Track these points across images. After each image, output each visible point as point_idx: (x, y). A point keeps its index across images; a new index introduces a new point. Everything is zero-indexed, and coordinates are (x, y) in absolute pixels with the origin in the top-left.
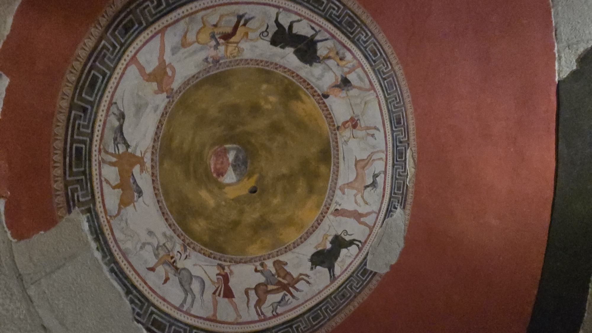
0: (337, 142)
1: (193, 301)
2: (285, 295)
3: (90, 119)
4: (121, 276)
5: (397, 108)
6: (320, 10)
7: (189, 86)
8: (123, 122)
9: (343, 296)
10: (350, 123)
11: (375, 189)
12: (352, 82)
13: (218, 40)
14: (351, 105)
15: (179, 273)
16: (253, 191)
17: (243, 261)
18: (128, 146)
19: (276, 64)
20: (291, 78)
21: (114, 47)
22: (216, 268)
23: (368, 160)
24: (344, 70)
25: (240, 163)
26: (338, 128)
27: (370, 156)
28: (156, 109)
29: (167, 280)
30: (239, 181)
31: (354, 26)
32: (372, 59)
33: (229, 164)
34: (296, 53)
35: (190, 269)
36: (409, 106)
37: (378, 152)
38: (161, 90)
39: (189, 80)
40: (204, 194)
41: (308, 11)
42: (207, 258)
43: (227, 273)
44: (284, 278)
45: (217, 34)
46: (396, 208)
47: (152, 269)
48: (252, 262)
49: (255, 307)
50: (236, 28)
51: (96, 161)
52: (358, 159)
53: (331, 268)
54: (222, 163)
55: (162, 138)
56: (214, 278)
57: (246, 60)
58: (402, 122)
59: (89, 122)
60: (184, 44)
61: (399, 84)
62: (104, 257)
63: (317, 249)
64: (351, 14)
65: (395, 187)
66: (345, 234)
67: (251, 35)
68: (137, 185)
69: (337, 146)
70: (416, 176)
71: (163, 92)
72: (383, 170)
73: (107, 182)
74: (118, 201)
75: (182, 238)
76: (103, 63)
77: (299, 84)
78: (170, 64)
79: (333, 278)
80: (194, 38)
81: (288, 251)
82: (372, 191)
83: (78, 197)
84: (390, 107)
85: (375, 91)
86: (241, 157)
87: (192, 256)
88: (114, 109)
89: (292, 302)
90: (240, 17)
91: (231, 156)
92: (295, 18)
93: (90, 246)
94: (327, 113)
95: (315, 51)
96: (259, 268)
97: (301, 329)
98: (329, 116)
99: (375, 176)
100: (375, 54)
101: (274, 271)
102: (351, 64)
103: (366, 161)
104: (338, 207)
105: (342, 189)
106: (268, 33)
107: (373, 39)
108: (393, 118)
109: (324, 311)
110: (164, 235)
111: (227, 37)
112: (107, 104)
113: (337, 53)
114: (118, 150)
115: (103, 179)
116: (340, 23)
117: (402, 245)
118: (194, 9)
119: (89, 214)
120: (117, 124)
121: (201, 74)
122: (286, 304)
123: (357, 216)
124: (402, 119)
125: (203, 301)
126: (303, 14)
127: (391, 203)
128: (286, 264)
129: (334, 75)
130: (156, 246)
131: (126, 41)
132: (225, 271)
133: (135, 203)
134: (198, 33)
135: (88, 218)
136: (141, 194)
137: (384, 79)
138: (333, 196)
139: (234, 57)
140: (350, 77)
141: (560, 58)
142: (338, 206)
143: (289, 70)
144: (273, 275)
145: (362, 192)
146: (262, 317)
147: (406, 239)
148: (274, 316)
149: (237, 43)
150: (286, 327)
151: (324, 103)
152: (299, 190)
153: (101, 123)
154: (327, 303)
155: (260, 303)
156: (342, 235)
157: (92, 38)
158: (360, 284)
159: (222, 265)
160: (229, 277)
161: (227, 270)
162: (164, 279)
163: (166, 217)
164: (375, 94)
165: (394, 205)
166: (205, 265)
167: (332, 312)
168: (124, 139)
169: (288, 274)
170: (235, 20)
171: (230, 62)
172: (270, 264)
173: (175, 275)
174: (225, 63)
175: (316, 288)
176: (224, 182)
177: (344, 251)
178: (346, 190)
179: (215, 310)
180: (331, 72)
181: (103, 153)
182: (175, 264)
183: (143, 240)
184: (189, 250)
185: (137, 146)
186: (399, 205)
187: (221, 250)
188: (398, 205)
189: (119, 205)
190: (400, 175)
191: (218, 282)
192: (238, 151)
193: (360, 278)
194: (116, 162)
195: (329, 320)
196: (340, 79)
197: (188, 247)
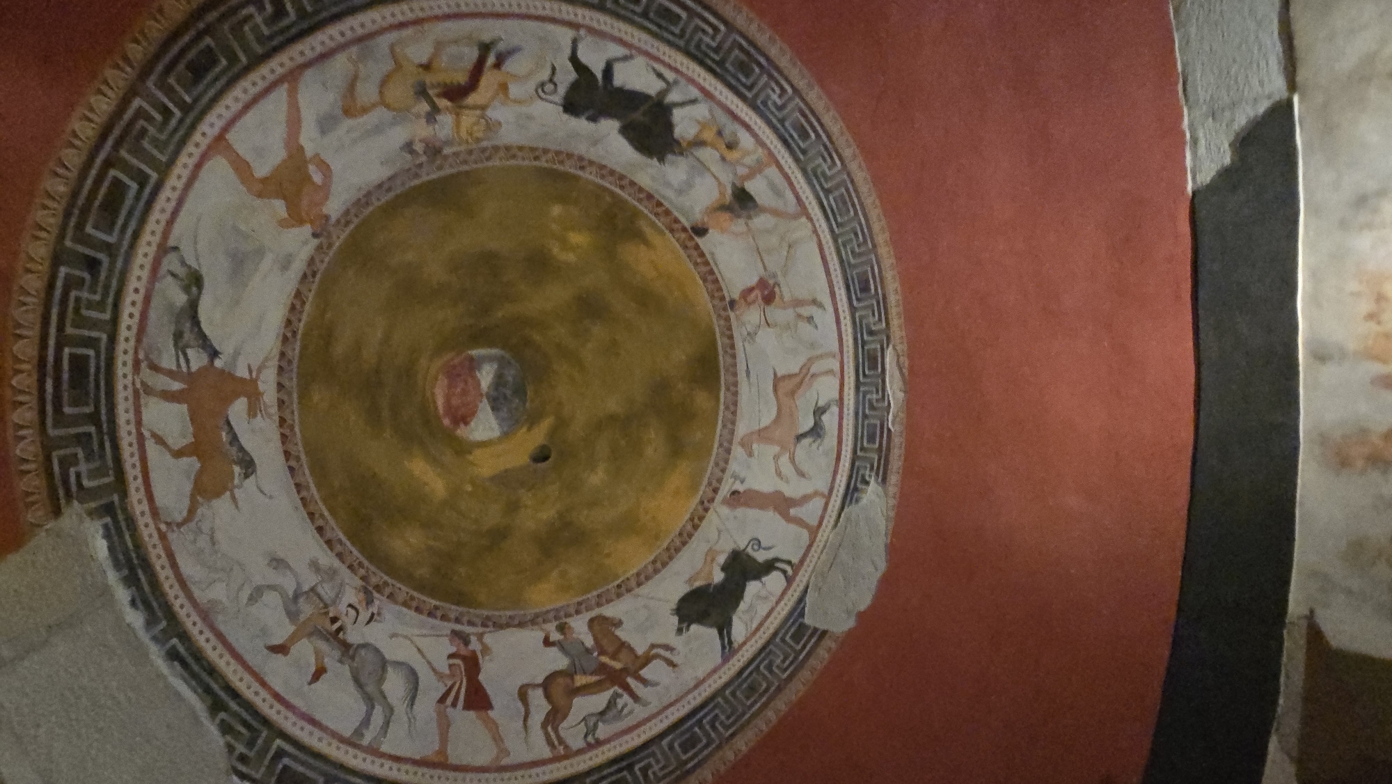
0: (731, 337)
1: (387, 723)
2: (616, 696)
3: (107, 287)
4: (196, 668)
5: (860, 255)
6: (673, 33)
7: (371, 208)
8: (200, 293)
9: (752, 689)
10: (757, 292)
11: (819, 441)
12: (757, 199)
13: (435, 99)
14: (759, 253)
15: (353, 658)
16: (541, 456)
17: (516, 622)
18: (214, 354)
19: (581, 158)
20: (618, 191)
21: (167, 113)
22: (446, 641)
23: (802, 375)
24: (738, 171)
25: (508, 392)
26: (732, 303)
27: (806, 367)
28: (285, 264)
29: (319, 673)
30: (506, 435)
31: (753, 70)
32: (799, 147)
33: (481, 395)
34: (625, 131)
35: (380, 645)
36: (884, 251)
37: (821, 357)
38: (296, 218)
39: (369, 194)
40: (419, 467)
41: (645, 36)
42: (424, 618)
43: (474, 652)
44: (614, 657)
45: (433, 86)
46: (867, 483)
47: (281, 649)
48: (537, 624)
49: (544, 726)
50: (477, 71)
51: (125, 387)
52: (779, 374)
53: (724, 628)
54: (465, 392)
55: (305, 335)
56: (443, 666)
57: (508, 148)
58: (872, 287)
59: (105, 295)
60: (350, 109)
61: (862, 204)
62: (150, 623)
63: (692, 585)
64: (744, 43)
65: (863, 433)
66: (756, 547)
67: (514, 90)
68: (241, 449)
69: (733, 347)
70: (908, 408)
71: (301, 222)
72: (837, 396)
73: (160, 441)
74: (188, 487)
75: (362, 572)
76: (138, 151)
77: (636, 203)
78: (317, 155)
79: (728, 649)
80: (375, 97)
81: (625, 592)
82: (815, 446)
83: (78, 475)
84: (843, 253)
85: (810, 219)
86: (510, 379)
87: (387, 615)
88: (171, 262)
89: (631, 712)
90: (485, 48)
91: (486, 377)
92: (616, 51)
93: (112, 596)
94: (704, 269)
95: (670, 127)
96: (556, 636)
97: (654, 773)
98: (710, 277)
99: (819, 412)
100: (804, 135)
101: (589, 642)
102: (754, 157)
103: (798, 379)
104: (741, 488)
105: (746, 444)
106: (555, 85)
107: (797, 100)
108: (853, 279)
109: (708, 727)
110: (314, 565)
111: (457, 94)
112: (152, 251)
113: (720, 133)
114: (187, 361)
115: (147, 434)
116: (721, 63)
117: (882, 566)
118: (370, 27)
119: (108, 520)
120: (181, 299)
121: (398, 182)
122: (619, 716)
123: (782, 504)
124: (872, 282)
125: (411, 720)
126: (635, 42)
127: (855, 471)
128: (619, 624)
129: (715, 183)
130: (291, 594)
131: (196, 100)
132: (471, 647)
133: (236, 491)
134: (384, 83)
135: (106, 527)
136: (250, 470)
137: (827, 192)
138: (727, 462)
139: (478, 140)
140: (751, 187)
141: (1195, 141)
142: (738, 482)
143: (612, 173)
144: (588, 651)
145: (792, 450)
146: (561, 750)
147: (891, 550)
148: (590, 747)
149: (483, 108)
150: (620, 770)
151: (697, 247)
152: (649, 451)
153: (139, 298)
154: (715, 707)
155: (555, 717)
156: (749, 550)
157: (109, 93)
158: (791, 659)
159: (464, 632)
160: (481, 661)
161: (475, 645)
162: (313, 669)
163: (320, 522)
164: (809, 225)
165: (863, 476)
166: (418, 636)
167: (727, 728)
168: (203, 337)
169: (623, 645)
170: (472, 54)
171: (470, 152)
172: (580, 626)
173: (341, 661)
174: (456, 154)
175: (689, 675)
176: (471, 438)
177: (752, 588)
178: (755, 446)
179: (444, 740)
180: (708, 175)
181: (145, 370)
182: (341, 635)
183: (258, 580)
184: (379, 600)
185: (237, 353)
186: (873, 474)
187: (461, 599)
188: (870, 476)
189: (193, 497)
190: (872, 407)
191: (452, 675)
192: (501, 361)
193: (791, 647)
194: (182, 391)
195: (719, 747)
196: (729, 191)
197: (376, 595)
